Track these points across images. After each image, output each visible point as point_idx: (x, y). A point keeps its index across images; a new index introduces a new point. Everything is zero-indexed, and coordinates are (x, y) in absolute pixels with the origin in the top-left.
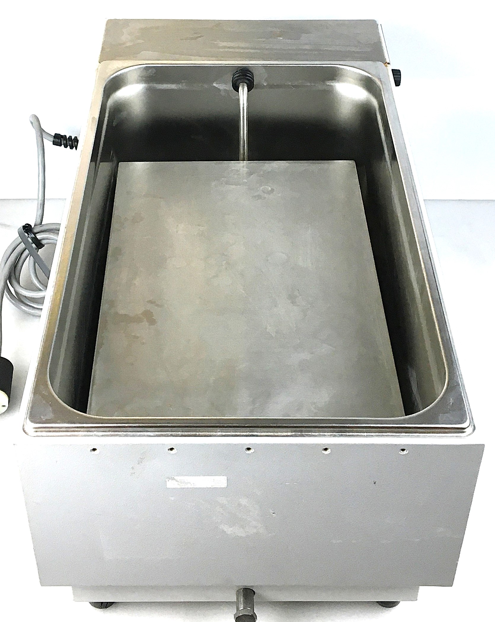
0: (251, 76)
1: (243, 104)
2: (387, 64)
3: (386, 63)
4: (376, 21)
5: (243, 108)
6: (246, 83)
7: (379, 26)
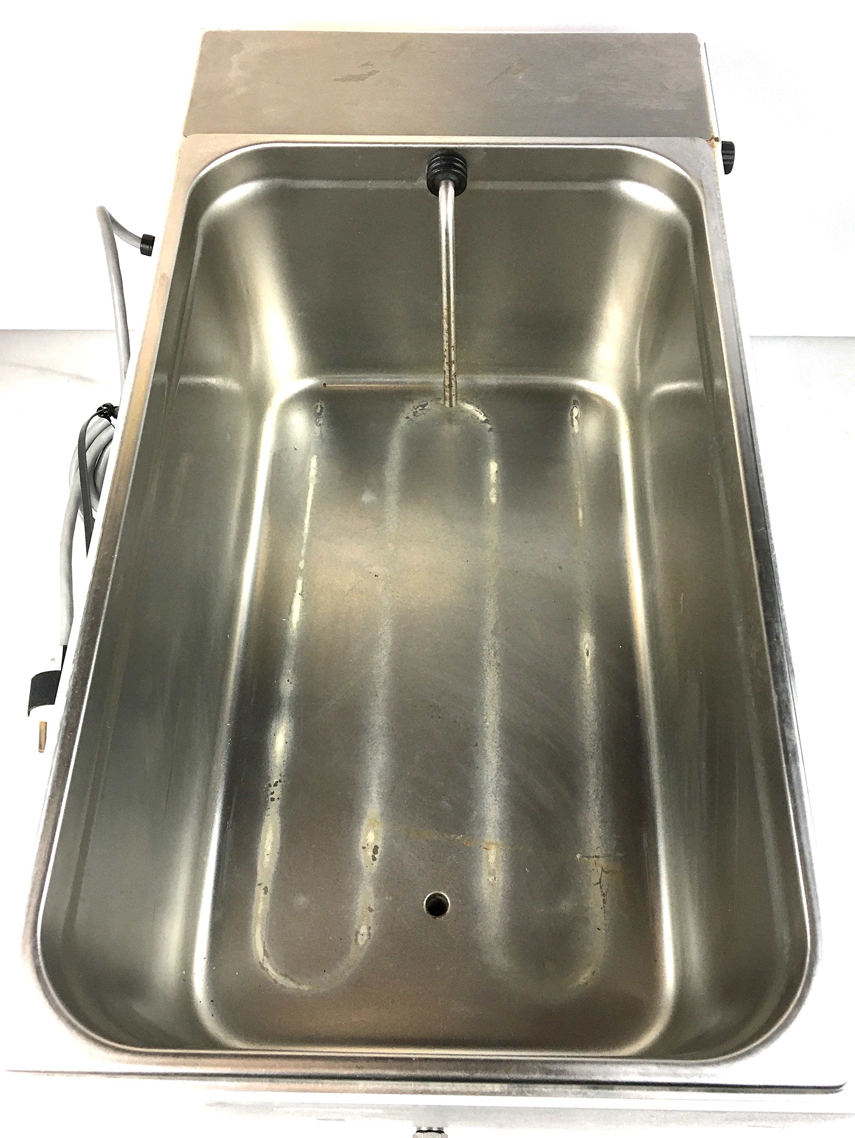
0: (461, 166)
1: (447, 223)
2: (713, 140)
3: (713, 138)
4: (697, 38)
5: (447, 230)
6: (452, 180)
7: (702, 49)
